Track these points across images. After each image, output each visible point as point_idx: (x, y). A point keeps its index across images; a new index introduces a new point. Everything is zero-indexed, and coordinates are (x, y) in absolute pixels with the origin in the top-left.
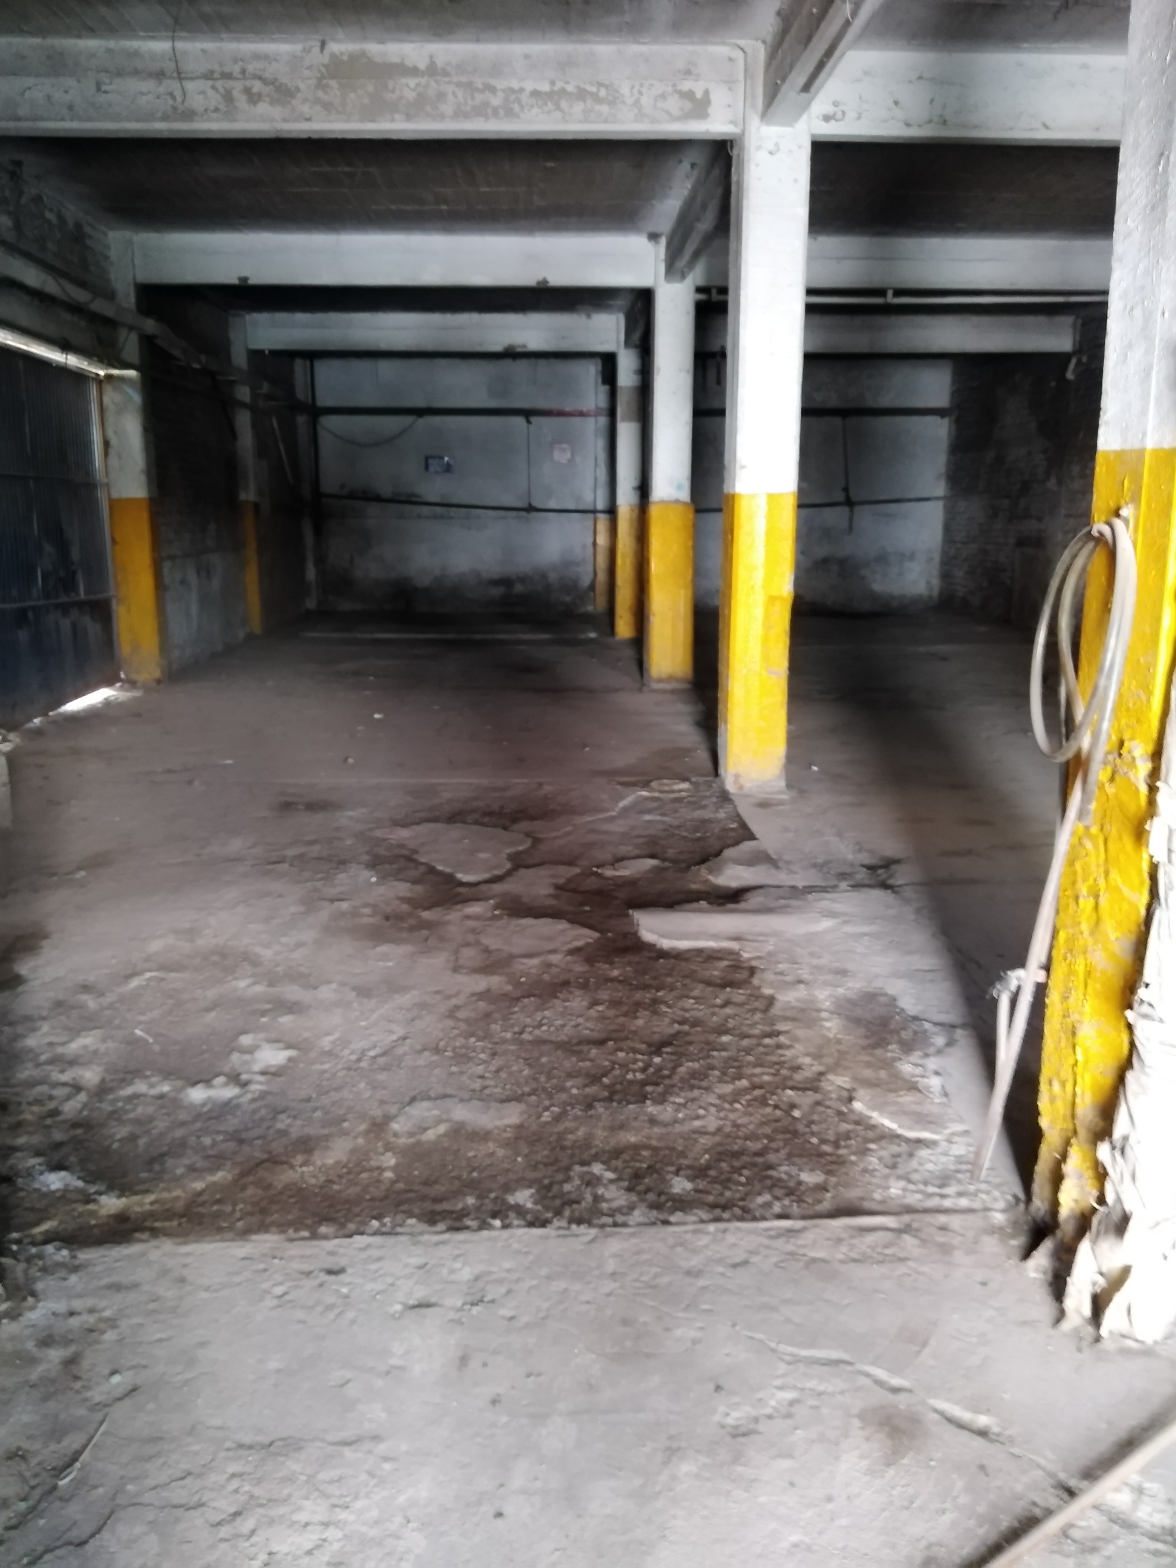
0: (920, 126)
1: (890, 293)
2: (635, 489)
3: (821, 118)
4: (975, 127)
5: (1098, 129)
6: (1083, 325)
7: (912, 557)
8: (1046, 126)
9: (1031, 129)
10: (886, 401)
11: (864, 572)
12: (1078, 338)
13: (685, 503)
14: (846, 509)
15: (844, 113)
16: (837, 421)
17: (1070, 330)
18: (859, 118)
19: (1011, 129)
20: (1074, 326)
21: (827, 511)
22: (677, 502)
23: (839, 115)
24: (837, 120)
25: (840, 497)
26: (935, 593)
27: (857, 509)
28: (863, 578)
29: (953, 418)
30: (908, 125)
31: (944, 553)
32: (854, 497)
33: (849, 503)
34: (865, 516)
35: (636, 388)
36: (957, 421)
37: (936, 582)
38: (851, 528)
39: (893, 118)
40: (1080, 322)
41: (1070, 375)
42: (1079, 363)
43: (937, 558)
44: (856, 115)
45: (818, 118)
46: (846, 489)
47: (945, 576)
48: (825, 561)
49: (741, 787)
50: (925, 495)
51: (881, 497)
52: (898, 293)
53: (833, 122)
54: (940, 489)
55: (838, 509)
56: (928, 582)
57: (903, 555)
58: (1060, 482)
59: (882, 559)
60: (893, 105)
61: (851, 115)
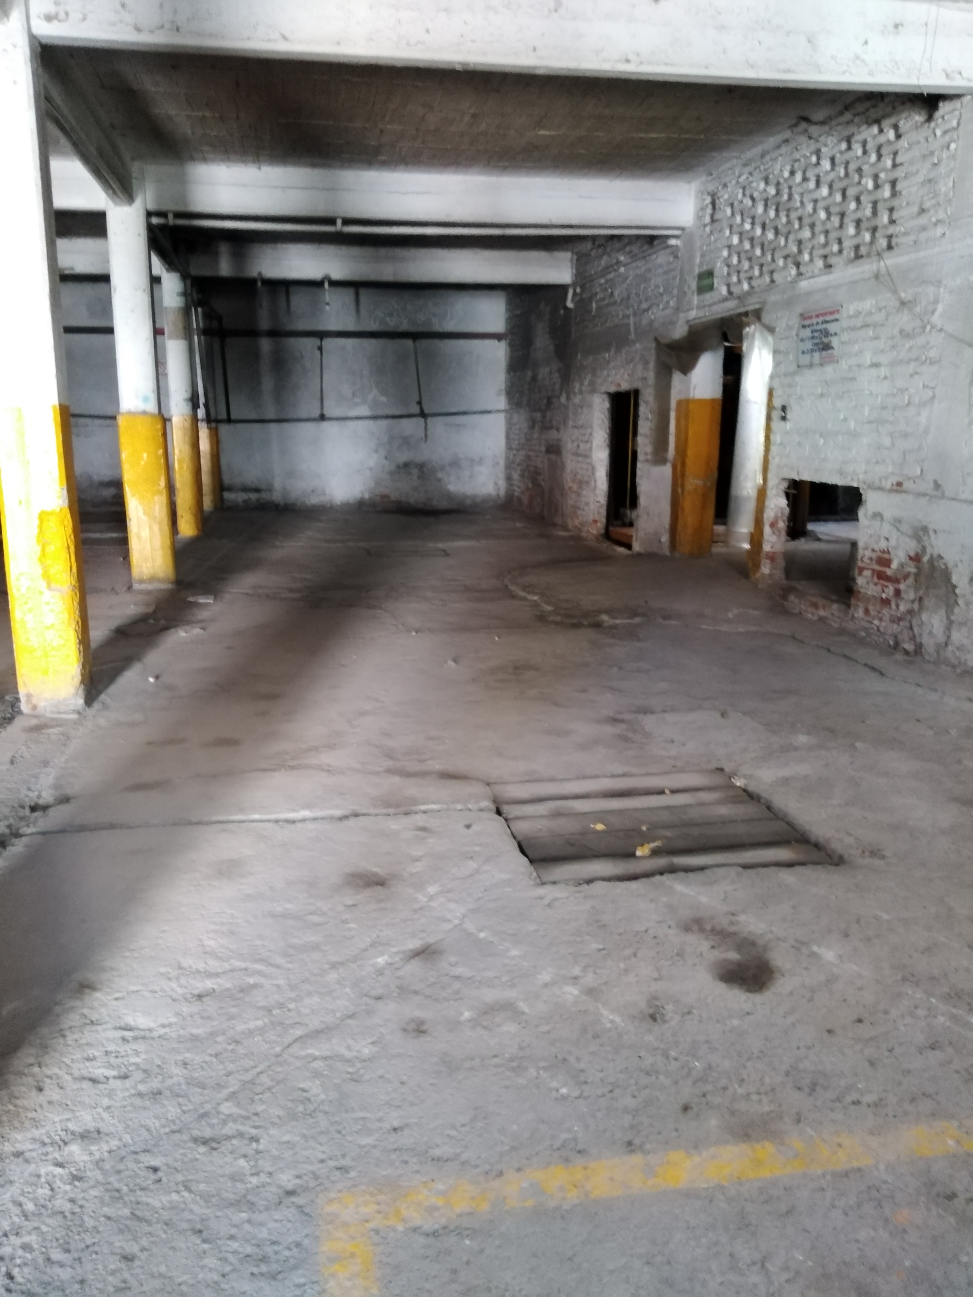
0: (151, 32)
1: (339, 222)
2: (186, 400)
3: (42, 17)
4: (211, 35)
5: (338, 43)
6: (577, 260)
7: (481, 461)
8: (284, 38)
9: (269, 40)
10: (450, 326)
11: (440, 475)
12: (574, 271)
13: (152, 415)
14: (422, 420)
15: (67, 14)
16: (409, 343)
17: (569, 265)
18: (84, 19)
19: (249, 39)
20: (572, 260)
21: (405, 422)
22: (144, 413)
23: (62, 15)
24: (60, 21)
25: (415, 409)
26: (502, 492)
27: (429, 420)
28: (439, 480)
29: (508, 341)
30: (138, 29)
31: (507, 458)
32: (426, 411)
33: (423, 415)
34: (437, 426)
35: (181, 308)
36: (511, 346)
37: (502, 484)
38: (426, 436)
39: (121, 22)
40: (575, 257)
41: (570, 304)
42: (575, 293)
43: (502, 463)
44: (81, 16)
45: (39, 17)
46: (419, 403)
47: (509, 478)
48: (406, 465)
49: (35, 707)
50: (489, 408)
51: (453, 410)
52: (347, 222)
53: (55, 22)
54: (501, 403)
55: (414, 420)
56: (496, 484)
57: (472, 460)
58: (568, 398)
59: (455, 463)
60: (120, 8)
61: (75, 16)
